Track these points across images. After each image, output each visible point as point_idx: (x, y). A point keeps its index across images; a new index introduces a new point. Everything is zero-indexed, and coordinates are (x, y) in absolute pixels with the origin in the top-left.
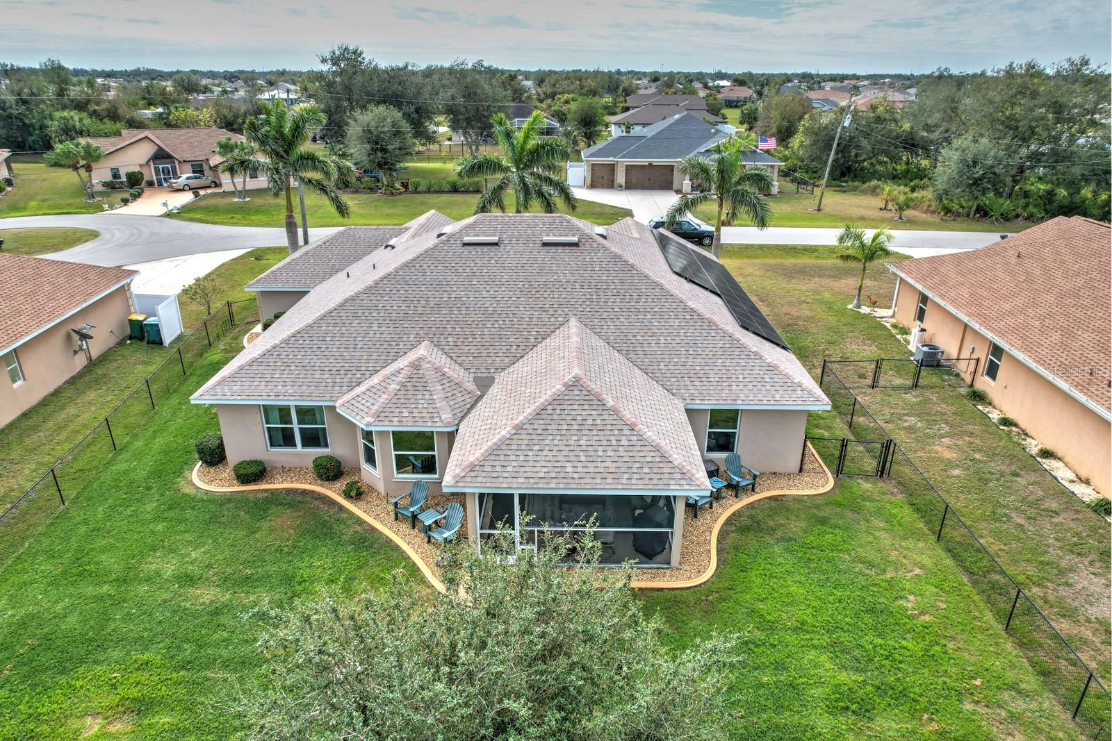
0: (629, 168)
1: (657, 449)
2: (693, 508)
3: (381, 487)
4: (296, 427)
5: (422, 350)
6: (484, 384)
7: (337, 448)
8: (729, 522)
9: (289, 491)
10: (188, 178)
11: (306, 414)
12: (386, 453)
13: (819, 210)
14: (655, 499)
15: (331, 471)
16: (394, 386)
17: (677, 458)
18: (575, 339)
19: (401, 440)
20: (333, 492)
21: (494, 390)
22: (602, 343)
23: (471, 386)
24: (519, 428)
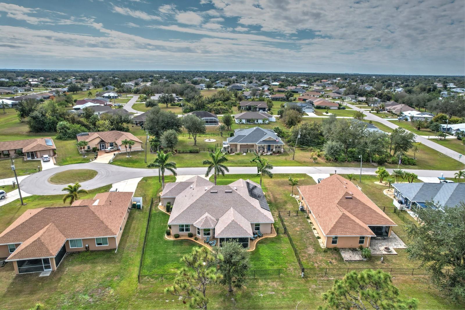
0: (241, 145)
1: (245, 231)
2: (251, 240)
3: (201, 238)
4: (185, 228)
5: (207, 214)
6: (218, 220)
7: (191, 231)
8: (258, 242)
9: (184, 239)
10: (110, 149)
11: (187, 226)
12: (202, 232)
13: (293, 159)
14: (246, 238)
15: (191, 235)
16: (203, 221)
17: (248, 232)
18: (232, 212)
19: (205, 230)
20: (192, 239)
21: (219, 221)
22: (237, 212)
23: (215, 221)
24: (225, 228)
